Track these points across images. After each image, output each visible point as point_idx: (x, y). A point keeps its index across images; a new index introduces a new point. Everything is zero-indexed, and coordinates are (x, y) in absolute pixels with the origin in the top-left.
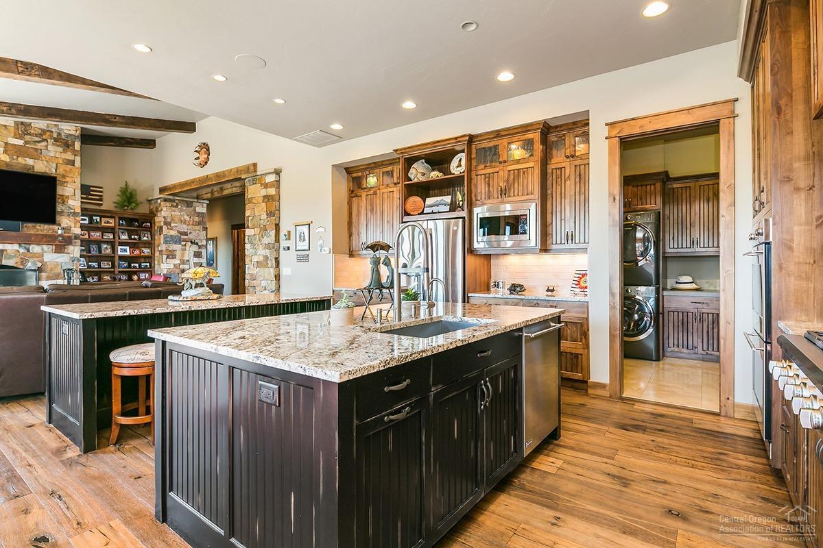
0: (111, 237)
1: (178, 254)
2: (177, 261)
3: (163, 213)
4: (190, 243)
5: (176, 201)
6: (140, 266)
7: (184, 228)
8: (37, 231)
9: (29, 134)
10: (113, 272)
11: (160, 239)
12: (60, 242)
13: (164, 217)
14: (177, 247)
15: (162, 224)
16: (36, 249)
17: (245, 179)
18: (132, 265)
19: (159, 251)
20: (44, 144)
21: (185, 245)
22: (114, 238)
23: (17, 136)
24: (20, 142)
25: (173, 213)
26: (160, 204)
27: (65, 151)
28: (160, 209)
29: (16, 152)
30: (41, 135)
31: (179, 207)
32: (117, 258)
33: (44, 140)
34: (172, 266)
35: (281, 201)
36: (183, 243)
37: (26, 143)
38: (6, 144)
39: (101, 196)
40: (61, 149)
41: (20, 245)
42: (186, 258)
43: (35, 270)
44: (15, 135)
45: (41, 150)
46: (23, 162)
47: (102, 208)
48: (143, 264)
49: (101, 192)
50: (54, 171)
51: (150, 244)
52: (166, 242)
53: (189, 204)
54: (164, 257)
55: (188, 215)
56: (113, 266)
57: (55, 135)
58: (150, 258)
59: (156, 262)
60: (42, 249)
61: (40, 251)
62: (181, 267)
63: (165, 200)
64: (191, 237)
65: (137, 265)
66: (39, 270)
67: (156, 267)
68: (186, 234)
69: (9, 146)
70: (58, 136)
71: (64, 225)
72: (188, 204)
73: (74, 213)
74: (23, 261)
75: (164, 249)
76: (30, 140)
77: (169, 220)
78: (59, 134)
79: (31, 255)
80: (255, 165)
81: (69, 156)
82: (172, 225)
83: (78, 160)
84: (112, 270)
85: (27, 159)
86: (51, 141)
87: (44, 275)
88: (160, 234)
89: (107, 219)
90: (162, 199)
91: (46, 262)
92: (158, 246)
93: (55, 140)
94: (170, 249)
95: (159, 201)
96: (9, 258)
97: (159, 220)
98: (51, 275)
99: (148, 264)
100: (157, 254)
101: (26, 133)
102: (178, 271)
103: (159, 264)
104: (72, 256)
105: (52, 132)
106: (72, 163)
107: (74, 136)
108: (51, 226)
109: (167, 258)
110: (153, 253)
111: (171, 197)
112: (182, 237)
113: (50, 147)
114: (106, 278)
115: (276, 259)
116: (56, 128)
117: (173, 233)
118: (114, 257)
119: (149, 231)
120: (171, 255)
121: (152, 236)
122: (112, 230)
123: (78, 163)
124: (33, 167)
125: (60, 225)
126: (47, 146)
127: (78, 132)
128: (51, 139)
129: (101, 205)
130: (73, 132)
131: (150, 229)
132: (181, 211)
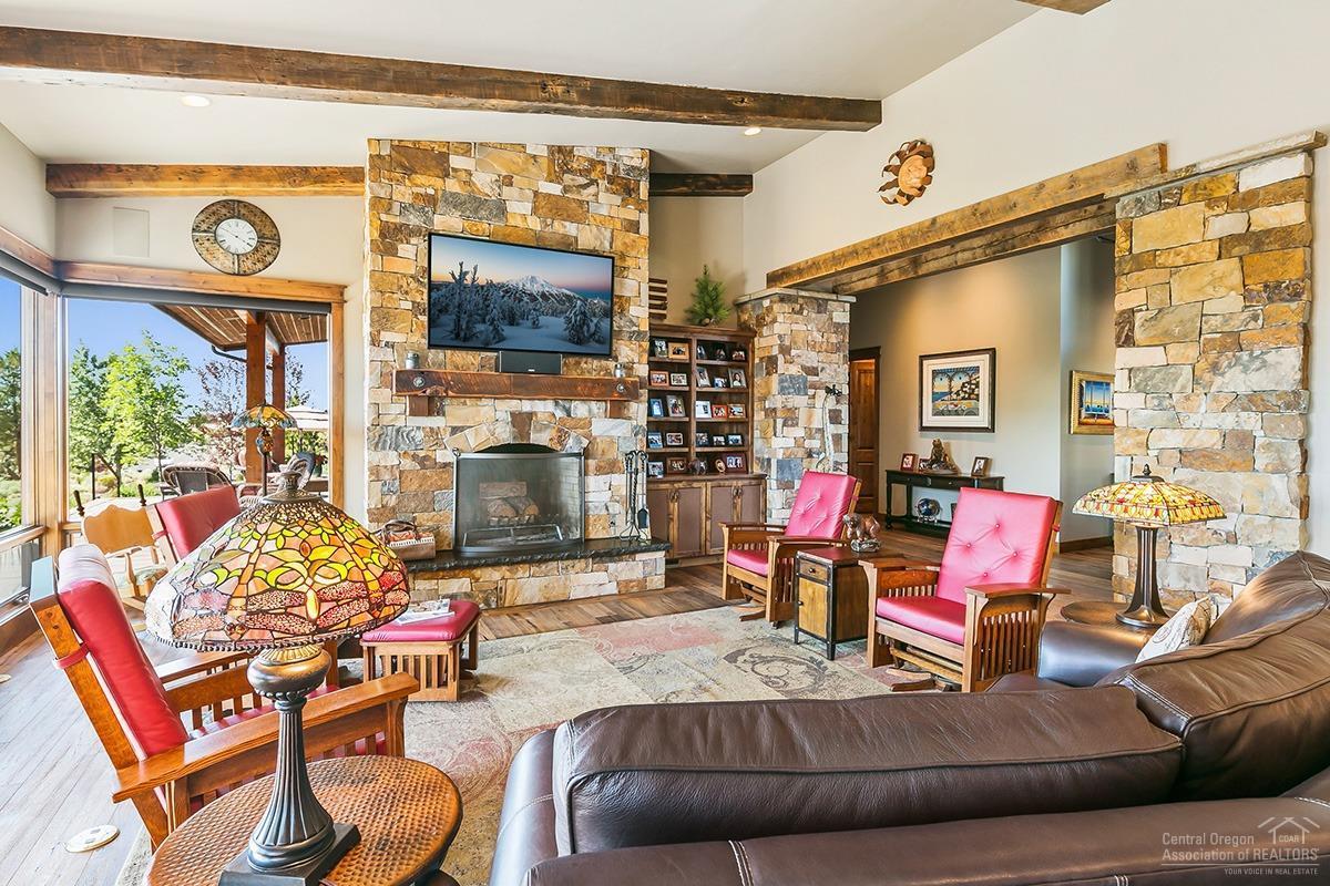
0: (684, 382)
1: (802, 415)
2: (799, 432)
3: (778, 328)
4: (822, 393)
5: (801, 301)
6: (726, 440)
7: (812, 358)
8: (582, 373)
9: (570, 171)
10: (686, 455)
11: (767, 384)
12: (621, 395)
13: (780, 336)
14: (800, 401)
15: (775, 351)
16: (580, 409)
17: (1117, 199)
18: (715, 439)
19: (766, 410)
20: (592, 189)
21: (814, 397)
22: (689, 384)
23: (553, 177)
24: (556, 189)
25: (795, 327)
26: (769, 309)
27: (625, 204)
28: (768, 319)
29: (551, 211)
30: (588, 171)
31: (805, 312)
32: (694, 427)
33: (593, 182)
34: (791, 443)
35: (1316, 246)
36: (811, 392)
37: (566, 189)
38: (536, 193)
39: (664, 299)
40: (618, 200)
41: (557, 404)
42: (816, 424)
43: (578, 455)
44: (549, 174)
45: (588, 203)
46: (561, 231)
47: (666, 322)
48: (731, 437)
49: (664, 290)
50: (607, 245)
51: (743, 396)
52: (782, 391)
53: (821, 306)
54: (780, 422)
55: (819, 331)
56: (687, 444)
57: (609, 172)
58: (744, 425)
59: (757, 433)
60: (590, 411)
61: (586, 414)
62: (808, 444)
63: (783, 299)
64: (824, 377)
65: (722, 439)
66: (586, 454)
67: (758, 444)
68: (813, 371)
69: (541, 199)
70: (614, 171)
71: (622, 359)
72: (819, 305)
73: (639, 333)
74: (562, 436)
75: (779, 405)
76: (571, 183)
77: (787, 343)
78: (615, 168)
79: (573, 423)
80: (1162, 149)
81: (631, 213)
82: (793, 352)
83: (644, 219)
84: (687, 450)
85: (567, 224)
86: (603, 183)
87: (592, 463)
88: (769, 374)
89: (678, 345)
90: (776, 298)
91: (595, 438)
92: (763, 399)
93: (611, 180)
94: (790, 405)
95: (766, 303)
96: (540, 431)
97: (766, 343)
98: (602, 464)
99: (739, 437)
100: (759, 416)
101: (566, 169)
102: (801, 453)
103: (764, 438)
104: (635, 423)
105: (604, 163)
106: (634, 226)
107: (638, 169)
108: (604, 363)
109: (784, 425)
110: (749, 414)
111: (792, 292)
112: (809, 378)
113: (603, 197)
114: (677, 466)
115: (1301, 443)
116: (611, 155)
117: (794, 370)
118: (689, 423)
119: (740, 368)
120: (791, 420)
121: (749, 379)
122: (684, 368)
123: (644, 229)
124: (576, 238)
125: (616, 359)
126: (596, 195)
127: (645, 159)
128: (604, 178)
129: (664, 316)
130: (636, 162)
131: (743, 364)
132: (808, 321)
